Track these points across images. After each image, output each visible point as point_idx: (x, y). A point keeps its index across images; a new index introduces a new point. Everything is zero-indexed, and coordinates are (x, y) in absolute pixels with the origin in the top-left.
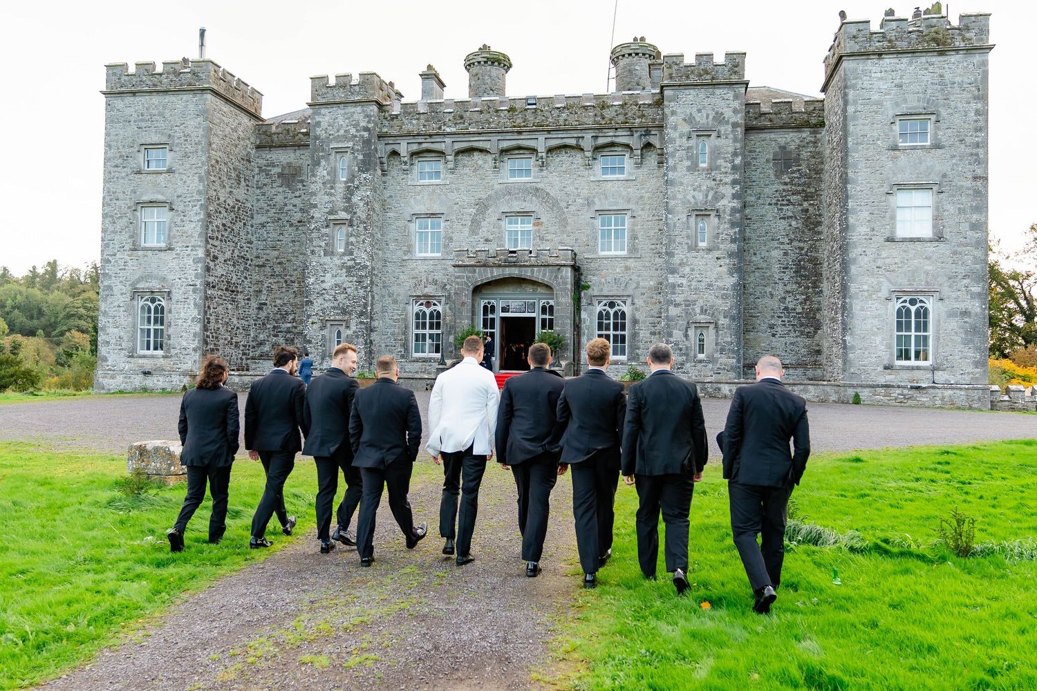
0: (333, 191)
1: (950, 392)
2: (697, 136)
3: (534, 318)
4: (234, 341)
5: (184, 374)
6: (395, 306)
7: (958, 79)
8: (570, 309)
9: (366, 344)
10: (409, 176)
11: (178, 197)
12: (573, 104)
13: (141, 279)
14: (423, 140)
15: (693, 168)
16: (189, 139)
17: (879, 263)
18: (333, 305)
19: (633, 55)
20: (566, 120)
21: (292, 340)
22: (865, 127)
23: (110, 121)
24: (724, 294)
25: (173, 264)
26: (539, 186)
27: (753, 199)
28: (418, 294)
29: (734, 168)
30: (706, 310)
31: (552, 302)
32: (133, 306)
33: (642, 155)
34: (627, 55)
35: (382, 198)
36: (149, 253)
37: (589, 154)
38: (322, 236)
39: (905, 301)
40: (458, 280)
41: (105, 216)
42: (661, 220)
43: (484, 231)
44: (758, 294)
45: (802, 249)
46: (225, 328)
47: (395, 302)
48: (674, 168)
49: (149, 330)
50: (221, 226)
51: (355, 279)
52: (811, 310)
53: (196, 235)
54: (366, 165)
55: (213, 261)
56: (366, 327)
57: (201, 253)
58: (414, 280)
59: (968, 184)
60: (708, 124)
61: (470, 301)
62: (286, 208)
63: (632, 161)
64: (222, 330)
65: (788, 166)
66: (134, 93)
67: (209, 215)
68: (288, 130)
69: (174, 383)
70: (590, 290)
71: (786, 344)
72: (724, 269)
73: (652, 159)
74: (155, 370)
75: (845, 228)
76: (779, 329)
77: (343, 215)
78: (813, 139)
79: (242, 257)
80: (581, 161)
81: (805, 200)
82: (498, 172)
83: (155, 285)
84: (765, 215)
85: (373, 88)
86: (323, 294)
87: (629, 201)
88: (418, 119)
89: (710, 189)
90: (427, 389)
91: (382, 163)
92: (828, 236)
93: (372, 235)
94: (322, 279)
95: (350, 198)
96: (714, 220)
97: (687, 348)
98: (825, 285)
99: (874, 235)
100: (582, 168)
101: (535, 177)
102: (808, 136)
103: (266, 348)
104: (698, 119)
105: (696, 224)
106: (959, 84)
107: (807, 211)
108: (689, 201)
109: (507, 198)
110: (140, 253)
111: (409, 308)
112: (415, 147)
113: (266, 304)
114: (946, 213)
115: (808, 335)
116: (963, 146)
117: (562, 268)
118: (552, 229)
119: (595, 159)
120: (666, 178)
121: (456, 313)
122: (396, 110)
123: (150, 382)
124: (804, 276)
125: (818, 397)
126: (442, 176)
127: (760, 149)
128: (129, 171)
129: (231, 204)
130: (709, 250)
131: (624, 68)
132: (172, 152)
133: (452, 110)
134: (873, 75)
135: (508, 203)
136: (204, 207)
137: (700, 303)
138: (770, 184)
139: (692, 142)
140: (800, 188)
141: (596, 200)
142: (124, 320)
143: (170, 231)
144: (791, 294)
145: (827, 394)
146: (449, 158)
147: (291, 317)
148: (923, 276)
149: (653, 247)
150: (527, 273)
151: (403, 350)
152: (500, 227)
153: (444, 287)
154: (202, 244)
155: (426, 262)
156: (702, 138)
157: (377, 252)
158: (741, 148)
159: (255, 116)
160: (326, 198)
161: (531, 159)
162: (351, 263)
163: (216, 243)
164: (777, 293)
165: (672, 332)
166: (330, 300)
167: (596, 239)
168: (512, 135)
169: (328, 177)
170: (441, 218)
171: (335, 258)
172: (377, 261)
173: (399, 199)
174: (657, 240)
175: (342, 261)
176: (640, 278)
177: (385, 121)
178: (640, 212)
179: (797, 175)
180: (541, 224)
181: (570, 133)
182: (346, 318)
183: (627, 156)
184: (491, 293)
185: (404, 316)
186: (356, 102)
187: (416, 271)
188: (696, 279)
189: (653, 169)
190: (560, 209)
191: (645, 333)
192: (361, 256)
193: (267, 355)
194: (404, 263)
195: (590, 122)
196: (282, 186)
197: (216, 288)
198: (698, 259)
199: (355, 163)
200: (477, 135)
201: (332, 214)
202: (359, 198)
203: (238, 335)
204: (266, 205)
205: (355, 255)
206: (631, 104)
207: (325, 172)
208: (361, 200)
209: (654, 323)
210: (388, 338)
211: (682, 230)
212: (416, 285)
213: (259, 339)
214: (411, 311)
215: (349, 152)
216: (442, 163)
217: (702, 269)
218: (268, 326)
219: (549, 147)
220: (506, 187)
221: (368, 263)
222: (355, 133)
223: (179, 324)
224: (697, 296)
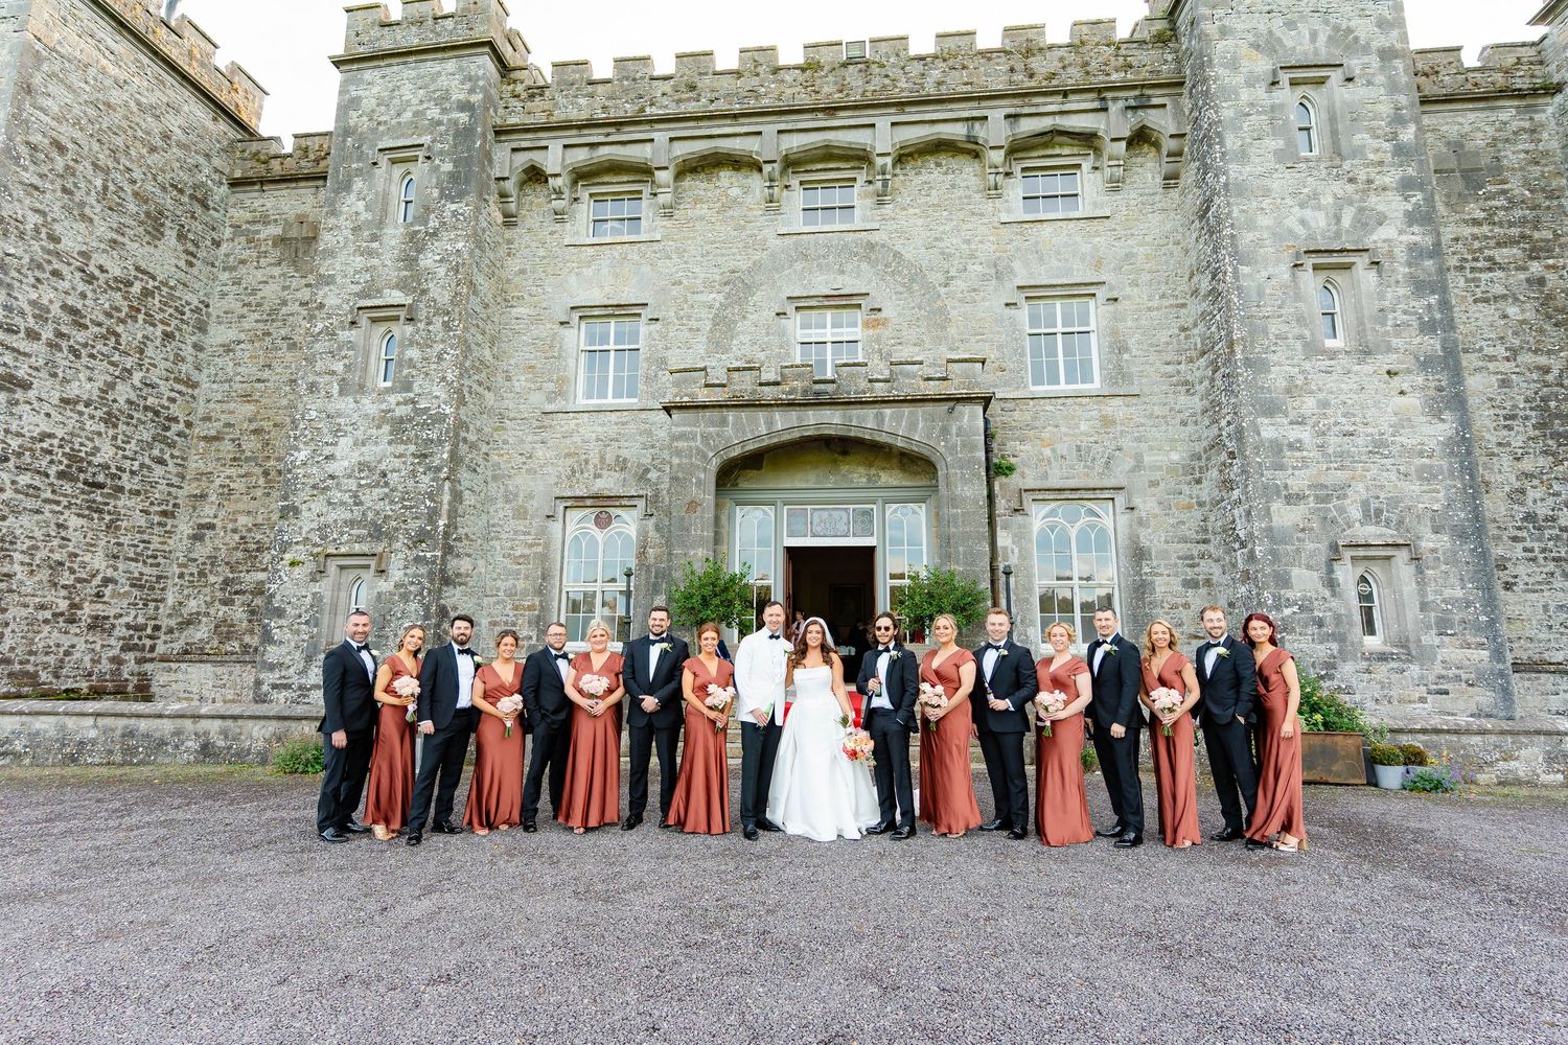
0: (375, 245)
2: (1293, 80)
3: (872, 549)
6: (521, 525)
9: (427, 617)
10: (567, 225)
12: (956, 50)
14: (601, 139)
15: (1288, 158)
18: (348, 516)
20: (939, 84)
26: (875, 237)
28: (579, 493)
29: (1400, 151)
30: (1379, 512)
33: (1127, 156)
35: (500, 274)
37: (997, 157)
38: (340, 348)
40: (681, 444)
43: (744, 345)
45: (1547, 370)
47: (521, 513)
48: (1243, 156)
51: (413, 448)
54: (456, 185)
56: (431, 574)
58: (570, 461)
61: (710, 498)
62: (284, 310)
63: (1100, 176)
65: (1474, 183)
68: (306, 150)
70: (1015, 476)
71: (1546, 608)
72: (1413, 401)
73: (1148, 170)
76: (1521, 570)
77: (397, 297)
78: (1527, 125)
79: (146, 408)
80: (974, 181)
81: (1531, 258)
82: (778, 211)
86: (327, 488)
87: (1098, 264)
88: (591, 94)
89: (1341, 202)
91: (503, 195)
93: (464, 344)
94: (327, 451)
95: (415, 259)
96: (1364, 277)
97: (1338, 618)
100: (978, 196)
101: (864, 219)
102: (1512, 118)
103: (200, 633)
104: (1289, 43)
105: (1317, 290)
107: (1541, 281)
108: (1291, 231)
109: (798, 266)
111: (558, 526)
112: (581, 156)
113: (211, 527)
117: (959, 408)
118: (910, 334)
119: (1007, 174)
120: (1223, 179)
121: (673, 537)
122: (541, 77)
126: (644, 222)
129: (114, 271)
133: (669, 73)
135: (801, 276)
137: (1359, 491)
139: (1282, 95)
140: (1515, 231)
141: (1017, 265)
144: (1536, 482)
146: (662, 175)
149: (1169, 368)
150: (864, 423)
151: (534, 634)
152: (782, 333)
155: (602, 415)
156: (1300, 91)
160: (359, 261)
161: (855, 179)
162: (404, 411)
163: (24, 345)
164: (1500, 478)
165: (1288, 574)
166: (343, 503)
167: (1023, 355)
168: (813, 120)
169: (366, 216)
170: (639, 315)
171: (366, 401)
172: (476, 409)
173: (542, 275)
174: (1179, 352)
175: (384, 406)
176: (1142, 445)
177: (514, 102)
178: (1128, 289)
179: (1501, 202)
180: (884, 323)
181: (951, 110)
182: (380, 549)
183: (1086, 165)
184: (760, 486)
185: (540, 549)
186: (444, 49)
187: (577, 439)
188: (1337, 428)
189: (1151, 191)
190: (928, 287)
191: (1168, 584)
192: (430, 393)
193: (202, 649)
194: (547, 421)
195: (998, 84)
196: (279, 264)
197: (11, 464)
198: (1335, 376)
199: (434, 180)
200: (729, 122)
201: (369, 296)
202: (438, 258)
203: (105, 599)
204: (240, 304)
205: (416, 389)
206: (1097, 44)
207: (361, 204)
208: (441, 261)
209: (1191, 557)
210: (498, 603)
211: (1283, 303)
212: (574, 472)
213: (185, 611)
214: (560, 536)
215: (420, 159)
216: (644, 196)
217: (1350, 402)
218: (212, 579)
219: (901, 148)
220: (796, 243)
221: (448, 410)
222: (437, 116)
224: (1348, 473)
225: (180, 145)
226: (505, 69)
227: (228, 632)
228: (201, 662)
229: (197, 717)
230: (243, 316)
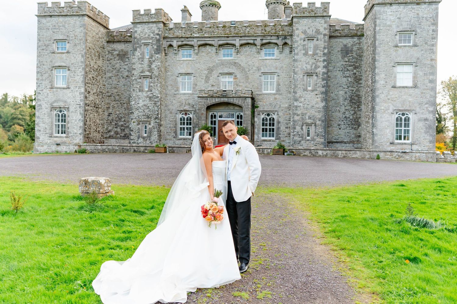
0: (143, 62)
1: (419, 154)
2: (308, 40)
4: (97, 130)
5: (75, 145)
6: (171, 115)
7: (425, 16)
8: (250, 117)
9: (158, 132)
10: (177, 56)
11: (72, 64)
12: (252, 25)
13: (55, 101)
14: (184, 40)
15: (306, 54)
16: (76, 37)
17: (389, 97)
18: (143, 114)
19: (276, 3)
20: (249, 32)
21: (124, 130)
22: (384, 37)
23: (39, 28)
24: (319, 111)
25: (70, 95)
26: (236, 61)
27: (331, 68)
28: (181, 109)
29: (324, 54)
30: (311, 118)
31: (242, 114)
32: (51, 114)
33: (282, 48)
34: (273, 3)
35: (165, 66)
36: (59, 90)
37: (259, 47)
38: (138, 83)
39: (400, 114)
40: (200, 103)
41: (38, 73)
42: (291, 77)
43: (211, 81)
44: (333, 111)
45: (353, 91)
46: (93, 124)
47: (171, 113)
48: (297, 54)
49: (59, 125)
50: (92, 78)
51: (153, 102)
52: (357, 118)
53: (80, 82)
54: (158, 51)
55: (88, 94)
56: (158, 124)
57: (83, 90)
58: (180, 103)
59: (429, 62)
60: (313, 34)
61: (205, 113)
62: (121, 70)
63: (278, 51)
64: (92, 125)
65: (347, 54)
66: (51, 16)
67: (86, 73)
68: (122, 35)
69: (71, 149)
70: (259, 108)
71: (345, 133)
72: (319, 99)
73: (287, 50)
74: (62, 143)
75: (374, 82)
76: (342, 126)
77: (148, 73)
78: (358, 42)
79: (101, 92)
80: (255, 50)
81: (354, 69)
82: (218, 55)
83: (61, 104)
84: (337, 76)
85: (161, 16)
86: (138, 109)
87: (276, 69)
88: (182, 30)
89: (313, 63)
90: (187, 152)
92: (365, 85)
93: (161, 83)
94: (138, 102)
95: (151, 66)
96: (315, 77)
97: (302, 134)
98: (363, 107)
99: (387, 85)
100: (255, 54)
101: (234, 57)
102: (356, 40)
103: (112, 133)
104: (308, 32)
105: (307, 79)
106: (425, 18)
107: (355, 74)
108: (304, 69)
109: (222, 66)
110: (54, 90)
111: (177, 116)
112: (180, 43)
113: (112, 113)
114: (418, 75)
115: (355, 129)
116: (427, 46)
117: (247, 98)
118: (242, 81)
119: (261, 49)
120: (294, 58)
121: (199, 118)
122: (171, 26)
123: (59, 148)
124: (354, 103)
125: (361, 156)
126: (192, 56)
127: (335, 46)
128: (49, 52)
129: (96, 68)
130: (312, 91)
131: (272, 9)
132: (69, 44)
133: (197, 26)
134: (388, 13)
135: (222, 69)
136: (84, 69)
137: (308, 114)
138: (339, 62)
139: (306, 42)
141: (262, 68)
142: (47, 120)
143: (68, 79)
144: (348, 111)
145: (365, 155)
146: (196, 48)
147: (123, 119)
148: (408, 103)
149: (287, 89)
150: (231, 101)
151: (174, 134)
152: (218, 80)
153: (193, 107)
154: (83, 86)
155: (185, 95)
156: (310, 41)
157: (163, 90)
158: (328, 45)
159: (106, 28)
160: (140, 66)
161: (232, 49)
162: (151, 95)
163: (89, 85)
164: (342, 110)
165: (296, 127)
166: (141, 112)
167: (262, 86)
168: (224, 38)
169: (140, 56)
170: (192, 75)
171: (144, 93)
172: (163, 94)
173: (173, 66)
174: (289, 86)
175: (147, 94)
176: (281, 103)
177: (166, 31)
178: (281, 74)
179: (351, 58)
180: (237, 79)
181: (250, 38)
182: (149, 120)
183: (276, 48)
184: (214, 109)
185: (175, 119)
186: (153, 22)
187: (181, 99)
188: (307, 104)
189: (287, 54)
190: (246, 72)
191: (283, 128)
192: (155, 92)
193: (113, 136)
194: (175, 96)
195: (259, 33)
196: (119, 60)
197: (90, 106)
198: (307, 95)
199: (153, 50)
200: (208, 38)
201: (142, 73)
203: (99, 127)
204: (111, 68)
205: (153, 91)
206: (278, 25)
207: (139, 54)
208: (156, 66)
209: (287, 123)
210: (168, 129)
211: (301, 82)
212: (180, 105)
213: (109, 129)
215: (150, 45)
216: (192, 51)
217: (309, 99)
218: (113, 123)
219: (241, 44)
220: (221, 62)
221: (159, 95)
222: (153, 36)
223: (73, 122)
224: (307, 111)
227: (117, 133)
228: (113, 138)
229: (133, 146)
230: (113, 71)
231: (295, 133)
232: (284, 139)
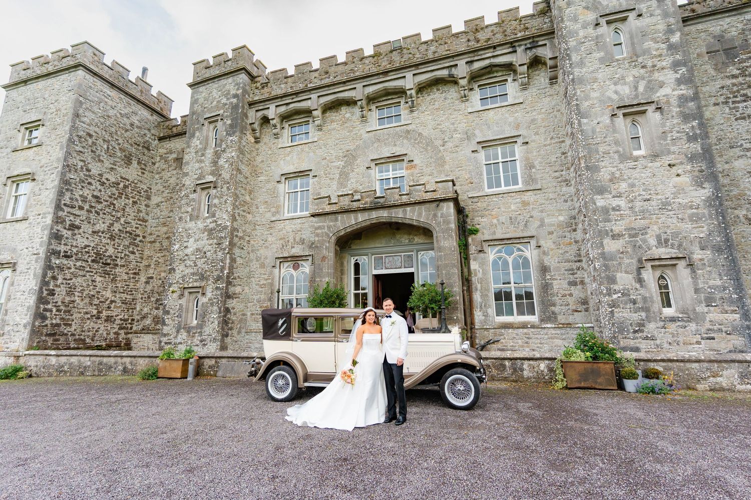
0: (203, 158)
2: (608, 21)
3: (413, 273)
4: (103, 315)
6: (262, 271)
8: (456, 257)
9: (220, 313)
10: (280, 139)
11: (41, 167)
14: (290, 101)
15: (608, 61)
16: (59, 113)
18: (192, 271)
20: (434, 53)
23: (6, 110)
24: (693, 215)
25: (25, 234)
26: (410, 128)
28: (285, 255)
29: (672, 47)
30: (666, 241)
33: (528, 74)
35: (253, 163)
36: (9, 225)
37: (463, 82)
38: (190, 202)
40: (319, 231)
43: (352, 183)
46: (86, 301)
48: (581, 64)
50: (89, 197)
51: (215, 241)
53: (48, 202)
54: (232, 129)
55: (70, 230)
56: (221, 293)
57: (49, 220)
58: (281, 242)
61: (332, 254)
63: (517, 84)
64: (81, 303)
65: (732, 56)
68: (184, 122)
70: (479, 234)
72: (685, 179)
73: (541, 77)
77: (210, 178)
79: (126, 232)
80: (455, 95)
82: (366, 121)
83: (6, 257)
85: (244, 60)
86: (185, 260)
87: (518, 127)
88: (286, 82)
89: (637, 79)
91: (254, 130)
94: (185, 244)
95: (217, 162)
96: (653, 116)
97: (645, 299)
100: (457, 102)
101: (405, 120)
103: (148, 321)
104: (605, 3)
105: (626, 126)
108: (610, 98)
109: (376, 145)
111: (277, 271)
112: (283, 109)
113: (152, 278)
117: (442, 204)
118: (428, 170)
119: (471, 89)
120: (571, 77)
121: (315, 271)
122: (266, 79)
126: (310, 134)
128: (9, 150)
129: (112, 180)
132: (44, 127)
133: (317, 68)
135: (377, 150)
136: (61, 174)
137: (654, 230)
138: (711, 81)
139: (602, 30)
141: (477, 132)
143: (29, 201)
146: (316, 113)
149: (557, 174)
150: (398, 215)
152: (369, 176)
153: (311, 246)
154: (52, 211)
155: (294, 220)
156: (613, 26)
160: (197, 165)
161: (400, 102)
162: (212, 225)
163: (77, 212)
165: (615, 276)
166: (190, 266)
167: (481, 174)
168: (378, 78)
169: (200, 146)
170: (309, 175)
171: (199, 223)
172: (242, 222)
173: (270, 162)
174: (562, 165)
175: (205, 224)
176: (543, 214)
177: (256, 91)
178: (534, 137)
180: (415, 167)
181: (440, 64)
182: (203, 284)
183: (510, 79)
184: (361, 247)
185: (270, 281)
186: (227, 74)
187: (284, 231)
188: (641, 197)
189: (544, 87)
190: (435, 148)
191: (560, 284)
192: (222, 217)
193: (148, 328)
194: (272, 225)
195: (463, 48)
196: (176, 169)
197: (73, 258)
198: (638, 170)
199: (224, 128)
200: (342, 85)
201: (200, 179)
202: (225, 160)
203: (112, 309)
204: (162, 187)
205: (217, 216)
206: (510, 21)
207: (198, 142)
208: (226, 161)
209: (573, 270)
210: (254, 305)
211: (606, 135)
212: (283, 246)
213: (143, 313)
214: (278, 274)
215: (219, 120)
216: (310, 123)
217: (648, 183)
218: (152, 299)
219: (419, 85)
220: (374, 135)
221: (228, 224)
222: (225, 102)
223: (18, 297)
224: (647, 221)
225: (138, 127)
226: (252, 78)
227: (158, 321)
228: (148, 333)
230: (163, 192)
231: (615, 296)
232: (571, 319)
